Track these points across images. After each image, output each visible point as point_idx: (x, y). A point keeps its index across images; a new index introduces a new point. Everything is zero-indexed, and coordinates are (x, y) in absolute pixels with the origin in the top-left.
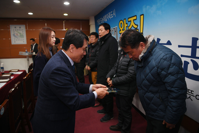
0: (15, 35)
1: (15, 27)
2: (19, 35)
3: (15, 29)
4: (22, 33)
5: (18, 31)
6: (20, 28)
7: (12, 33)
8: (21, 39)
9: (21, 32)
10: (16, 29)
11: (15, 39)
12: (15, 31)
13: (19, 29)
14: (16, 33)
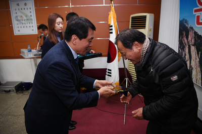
0: (19, 18)
1: (18, 5)
2: (25, 18)
3: (18, 7)
4: (29, 14)
5: (23, 11)
6: (25, 4)
7: (13, 16)
8: (28, 25)
9: (27, 12)
10: (20, 7)
11: (19, 26)
12: (17, 11)
13: (23, 7)
14: (19, 14)
